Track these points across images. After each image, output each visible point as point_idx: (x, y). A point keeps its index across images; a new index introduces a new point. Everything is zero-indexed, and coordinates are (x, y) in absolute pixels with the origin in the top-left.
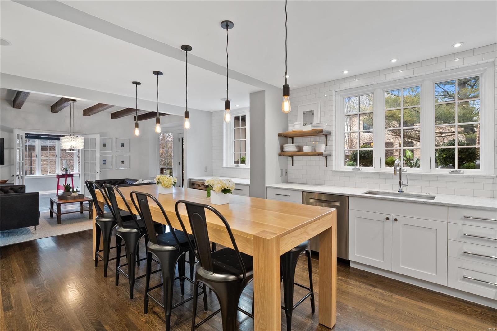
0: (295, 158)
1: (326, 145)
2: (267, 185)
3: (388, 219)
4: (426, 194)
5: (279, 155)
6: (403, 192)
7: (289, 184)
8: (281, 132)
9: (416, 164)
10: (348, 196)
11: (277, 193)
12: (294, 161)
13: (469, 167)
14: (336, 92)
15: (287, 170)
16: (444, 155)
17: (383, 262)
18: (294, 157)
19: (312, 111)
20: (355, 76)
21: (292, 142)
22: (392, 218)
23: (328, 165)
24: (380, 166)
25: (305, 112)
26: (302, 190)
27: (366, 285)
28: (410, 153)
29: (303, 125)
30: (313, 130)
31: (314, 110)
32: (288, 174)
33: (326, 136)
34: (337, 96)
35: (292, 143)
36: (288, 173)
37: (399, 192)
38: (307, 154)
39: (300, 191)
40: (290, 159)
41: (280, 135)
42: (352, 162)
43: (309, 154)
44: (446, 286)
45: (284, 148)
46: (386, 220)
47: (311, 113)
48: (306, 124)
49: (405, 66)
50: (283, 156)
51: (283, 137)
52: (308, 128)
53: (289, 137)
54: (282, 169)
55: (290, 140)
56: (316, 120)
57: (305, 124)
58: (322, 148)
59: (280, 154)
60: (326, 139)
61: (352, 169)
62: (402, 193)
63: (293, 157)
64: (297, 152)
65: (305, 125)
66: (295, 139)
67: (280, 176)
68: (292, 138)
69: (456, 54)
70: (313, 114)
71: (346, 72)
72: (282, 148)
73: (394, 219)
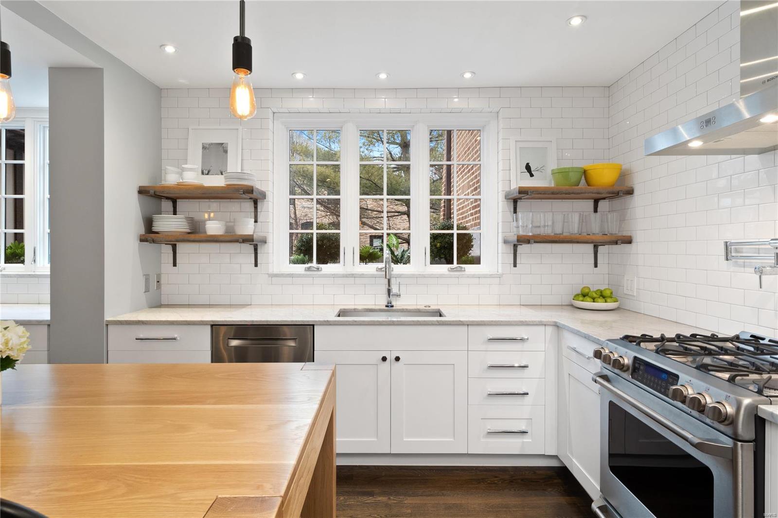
0: (181, 247)
1: (256, 221)
2: (108, 317)
3: (384, 359)
4: (425, 307)
5: (142, 240)
6: (392, 306)
7: (167, 309)
8: (145, 183)
9: (401, 257)
10: (313, 325)
11: (141, 336)
12: (178, 255)
13: (468, 263)
14: (274, 113)
15: (159, 276)
16: (438, 244)
17: (376, 440)
18: (177, 245)
19: (223, 144)
20: (312, 90)
21: (172, 209)
22: (391, 357)
23: (259, 262)
24: (353, 262)
25: (205, 143)
26: (212, 321)
27: (356, 497)
28: (395, 240)
29: (203, 173)
30: (227, 185)
31: (227, 144)
32: (164, 288)
33: (256, 203)
34: (275, 121)
35: (172, 213)
36: (163, 281)
37: (387, 306)
38: (214, 239)
39: (207, 324)
40: (169, 248)
41: (142, 191)
42: (302, 255)
43: (221, 239)
44: (466, 454)
45: (155, 224)
46: (382, 361)
47: (222, 149)
48: (209, 172)
49: (394, 90)
50: (154, 241)
51: (151, 196)
52: (216, 181)
53: (167, 198)
54: (148, 275)
55: (167, 205)
56: (234, 165)
57: (206, 172)
58: (247, 227)
59: (143, 238)
60: (256, 208)
61: (304, 269)
62: (391, 308)
63: (175, 245)
64: (189, 233)
65: (208, 174)
66: (180, 204)
67: (144, 291)
68: (174, 202)
69: (460, 90)
70: (226, 152)
71: (299, 76)
72: (149, 223)
73: (395, 357)
